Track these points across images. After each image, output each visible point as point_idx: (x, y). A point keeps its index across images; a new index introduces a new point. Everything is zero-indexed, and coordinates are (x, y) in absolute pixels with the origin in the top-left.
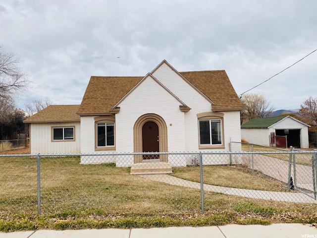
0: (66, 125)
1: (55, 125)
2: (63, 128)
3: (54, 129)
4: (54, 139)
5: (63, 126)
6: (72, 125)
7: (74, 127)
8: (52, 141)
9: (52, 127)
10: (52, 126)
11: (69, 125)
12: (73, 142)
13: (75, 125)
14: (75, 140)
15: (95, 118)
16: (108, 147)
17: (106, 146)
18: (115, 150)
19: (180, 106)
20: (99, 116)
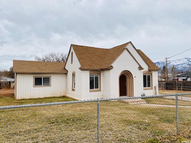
0: (45, 75)
1: (36, 75)
3: (35, 78)
4: (35, 85)
5: (42, 76)
6: (49, 75)
7: (50, 76)
8: (34, 87)
10: (34, 75)
11: (47, 75)
12: (49, 87)
13: (50, 75)
14: (50, 86)
15: (90, 72)
16: (96, 90)
17: (95, 89)
18: (101, 91)
19: (139, 67)
20: (92, 71)
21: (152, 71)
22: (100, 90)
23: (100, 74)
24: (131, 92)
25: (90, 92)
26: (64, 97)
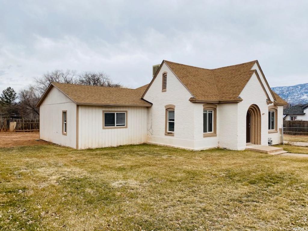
0: (119, 110)
1: (107, 109)
2: (115, 113)
3: (106, 114)
4: (105, 126)
5: (115, 111)
6: (124, 110)
7: (126, 112)
8: (103, 128)
9: (103, 111)
10: (104, 109)
11: (122, 110)
12: (124, 129)
13: (127, 110)
14: (126, 127)
15: (203, 105)
16: (210, 134)
17: (208, 132)
18: (216, 136)
19: (267, 100)
20: (206, 104)
21: (278, 106)
22: (215, 134)
23: (215, 110)
24: (257, 136)
25: (205, 136)
26: (145, 144)
